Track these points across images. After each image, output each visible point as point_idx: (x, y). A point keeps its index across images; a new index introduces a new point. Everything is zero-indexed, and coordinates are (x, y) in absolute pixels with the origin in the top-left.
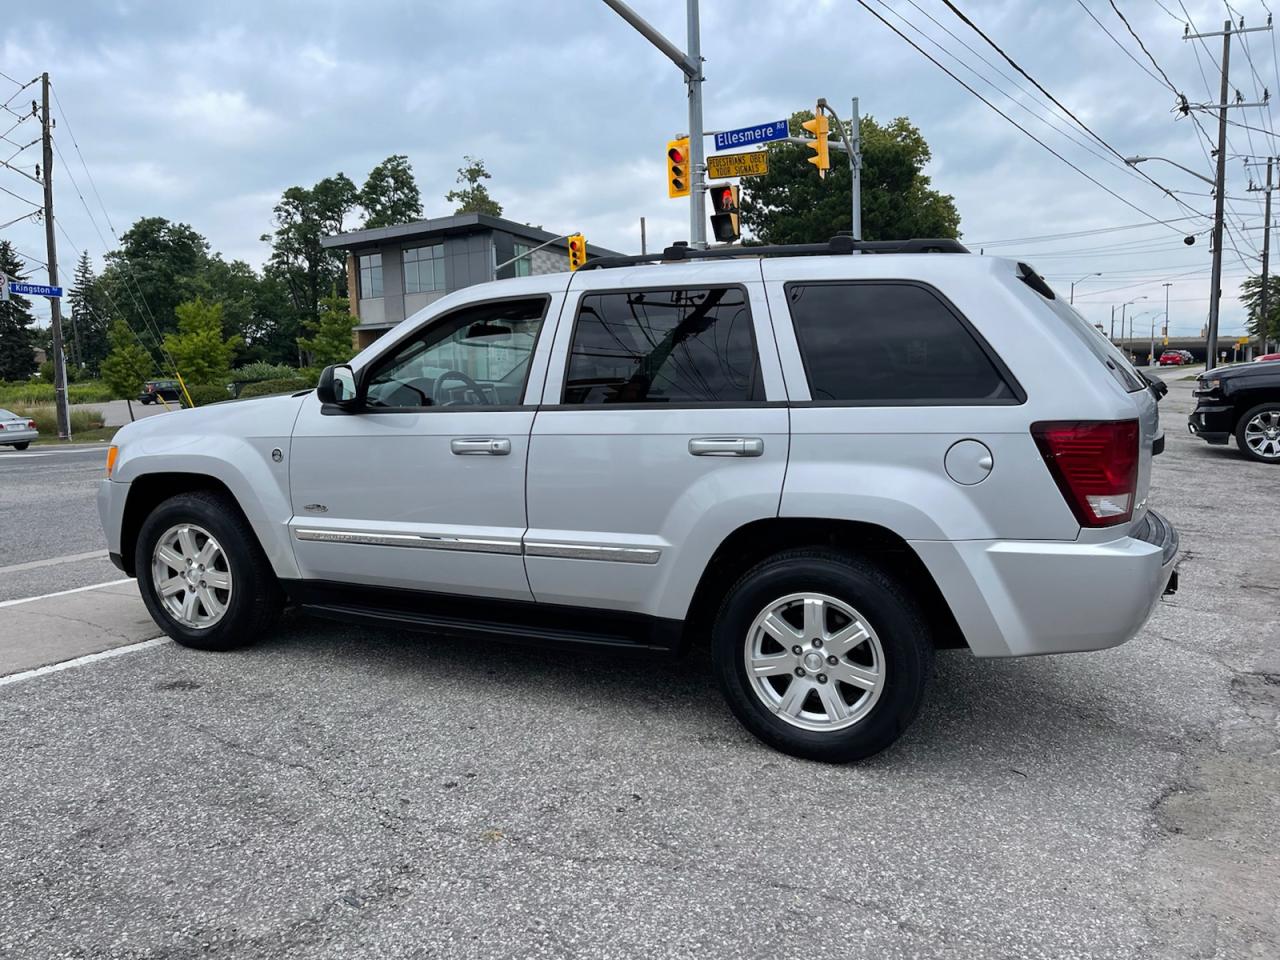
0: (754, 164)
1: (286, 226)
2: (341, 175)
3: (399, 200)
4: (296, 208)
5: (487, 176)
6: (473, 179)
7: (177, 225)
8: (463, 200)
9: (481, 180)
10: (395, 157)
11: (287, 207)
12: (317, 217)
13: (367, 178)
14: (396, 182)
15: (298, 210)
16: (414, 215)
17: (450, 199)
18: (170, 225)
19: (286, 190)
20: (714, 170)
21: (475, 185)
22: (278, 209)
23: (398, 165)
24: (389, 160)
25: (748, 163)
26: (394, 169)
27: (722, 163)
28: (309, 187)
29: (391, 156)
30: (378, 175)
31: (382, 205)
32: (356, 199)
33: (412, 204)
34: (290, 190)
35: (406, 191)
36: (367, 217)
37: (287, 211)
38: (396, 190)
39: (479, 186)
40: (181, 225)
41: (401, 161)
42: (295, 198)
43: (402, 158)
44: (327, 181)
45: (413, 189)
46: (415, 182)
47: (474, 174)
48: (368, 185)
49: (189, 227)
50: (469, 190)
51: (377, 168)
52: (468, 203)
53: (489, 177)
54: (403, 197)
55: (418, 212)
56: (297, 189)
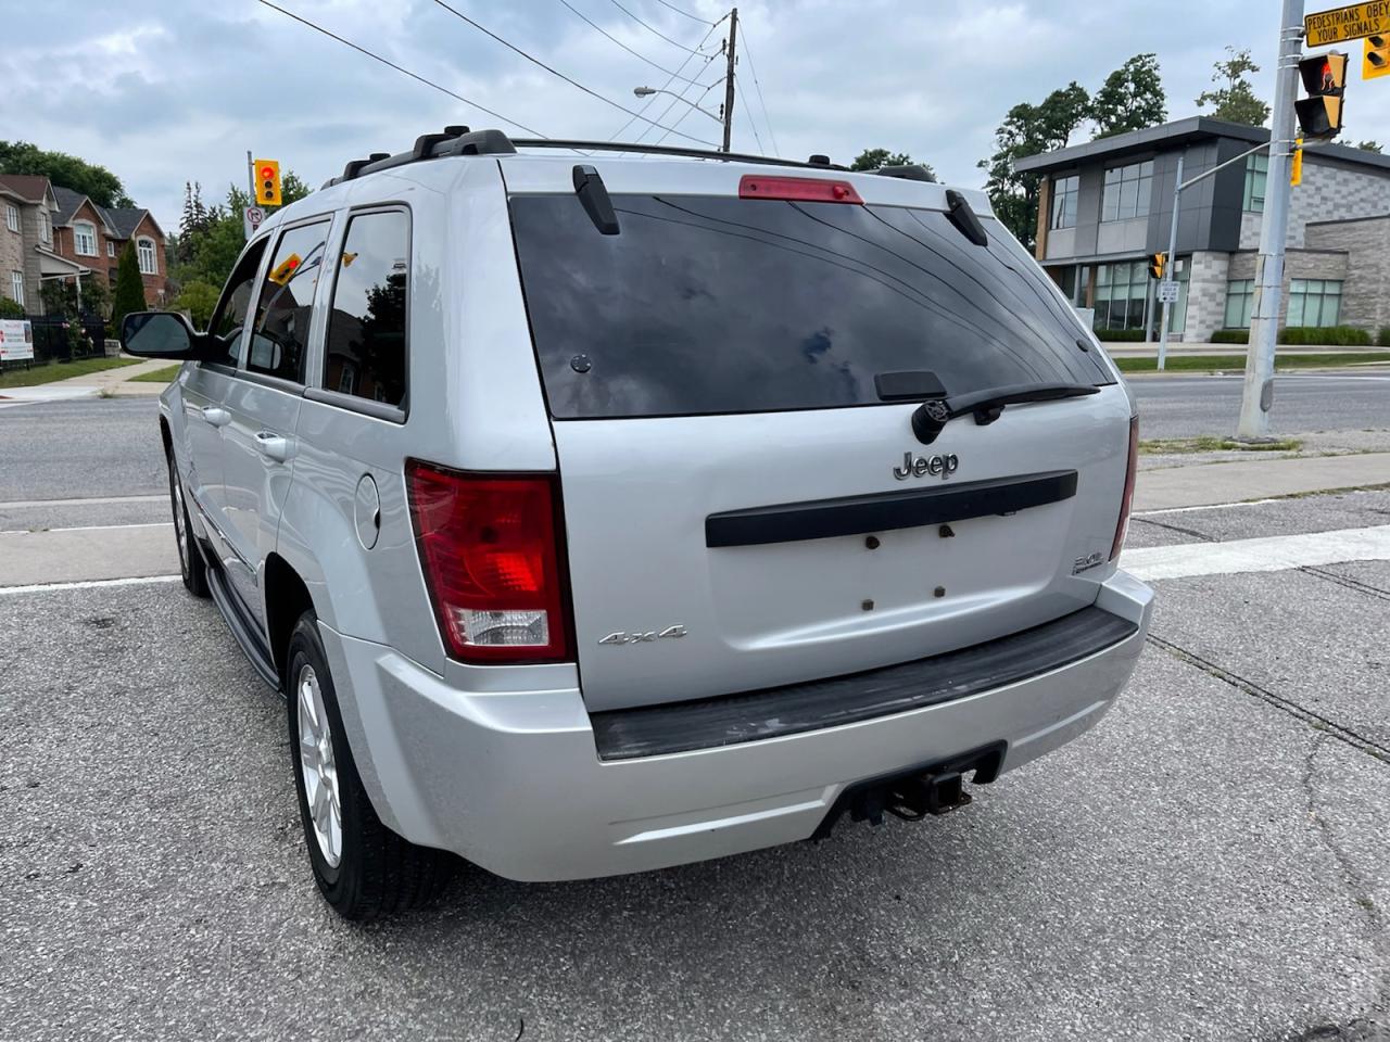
0: (1373, 19)
1: (1005, 149)
2: (1073, 85)
3: (1139, 108)
4: (1019, 128)
5: (1254, 69)
6: (1235, 74)
7: (897, 156)
8: (1217, 103)
9: (1246, 75)
10: (1140, 57)
11: (1009, 128)
12: (1041, 137)
13: (1103, 86)
14: (1137, 87)
15: (1020, 130)
16: (1154, 125)
17: (1200, 104)
18: (890, 156)
19: (1012, 109)
20: (1314, 34)
21: (1237, 81)
22: (1001, 131)
23: (1143, 65)
24: (1133, 61)
25: (1364, 18)
26: (1137, 71)
27: (1326, 23)
28: (1037, 102)
29: (1135, 56)
30: (1117, 80)
31: (1118, 116)
32: (1089, 111)
33: (1153, 112)
34: (1016, 108)
35: (1148, 96)
36: (1099, 132)
37: (1010, 133)
38: (1134, 96)
39: (1242, 83)
40: (901, 156)
41: (1148, 59)
42: (1019, 116)
43: (1149, 56)
44: (1058, 94)
45: (1158, 94)
46: (1161, 85)
47: (1236, 68)
48: (1104, 93)
49: (907, 157)
50: (1229, 89)
51: (1116, 72)
52: (1223, 106)
53: (1257, 70)
54: (1143, 104)
55: (1160, 120)
56: (1024, 106)
